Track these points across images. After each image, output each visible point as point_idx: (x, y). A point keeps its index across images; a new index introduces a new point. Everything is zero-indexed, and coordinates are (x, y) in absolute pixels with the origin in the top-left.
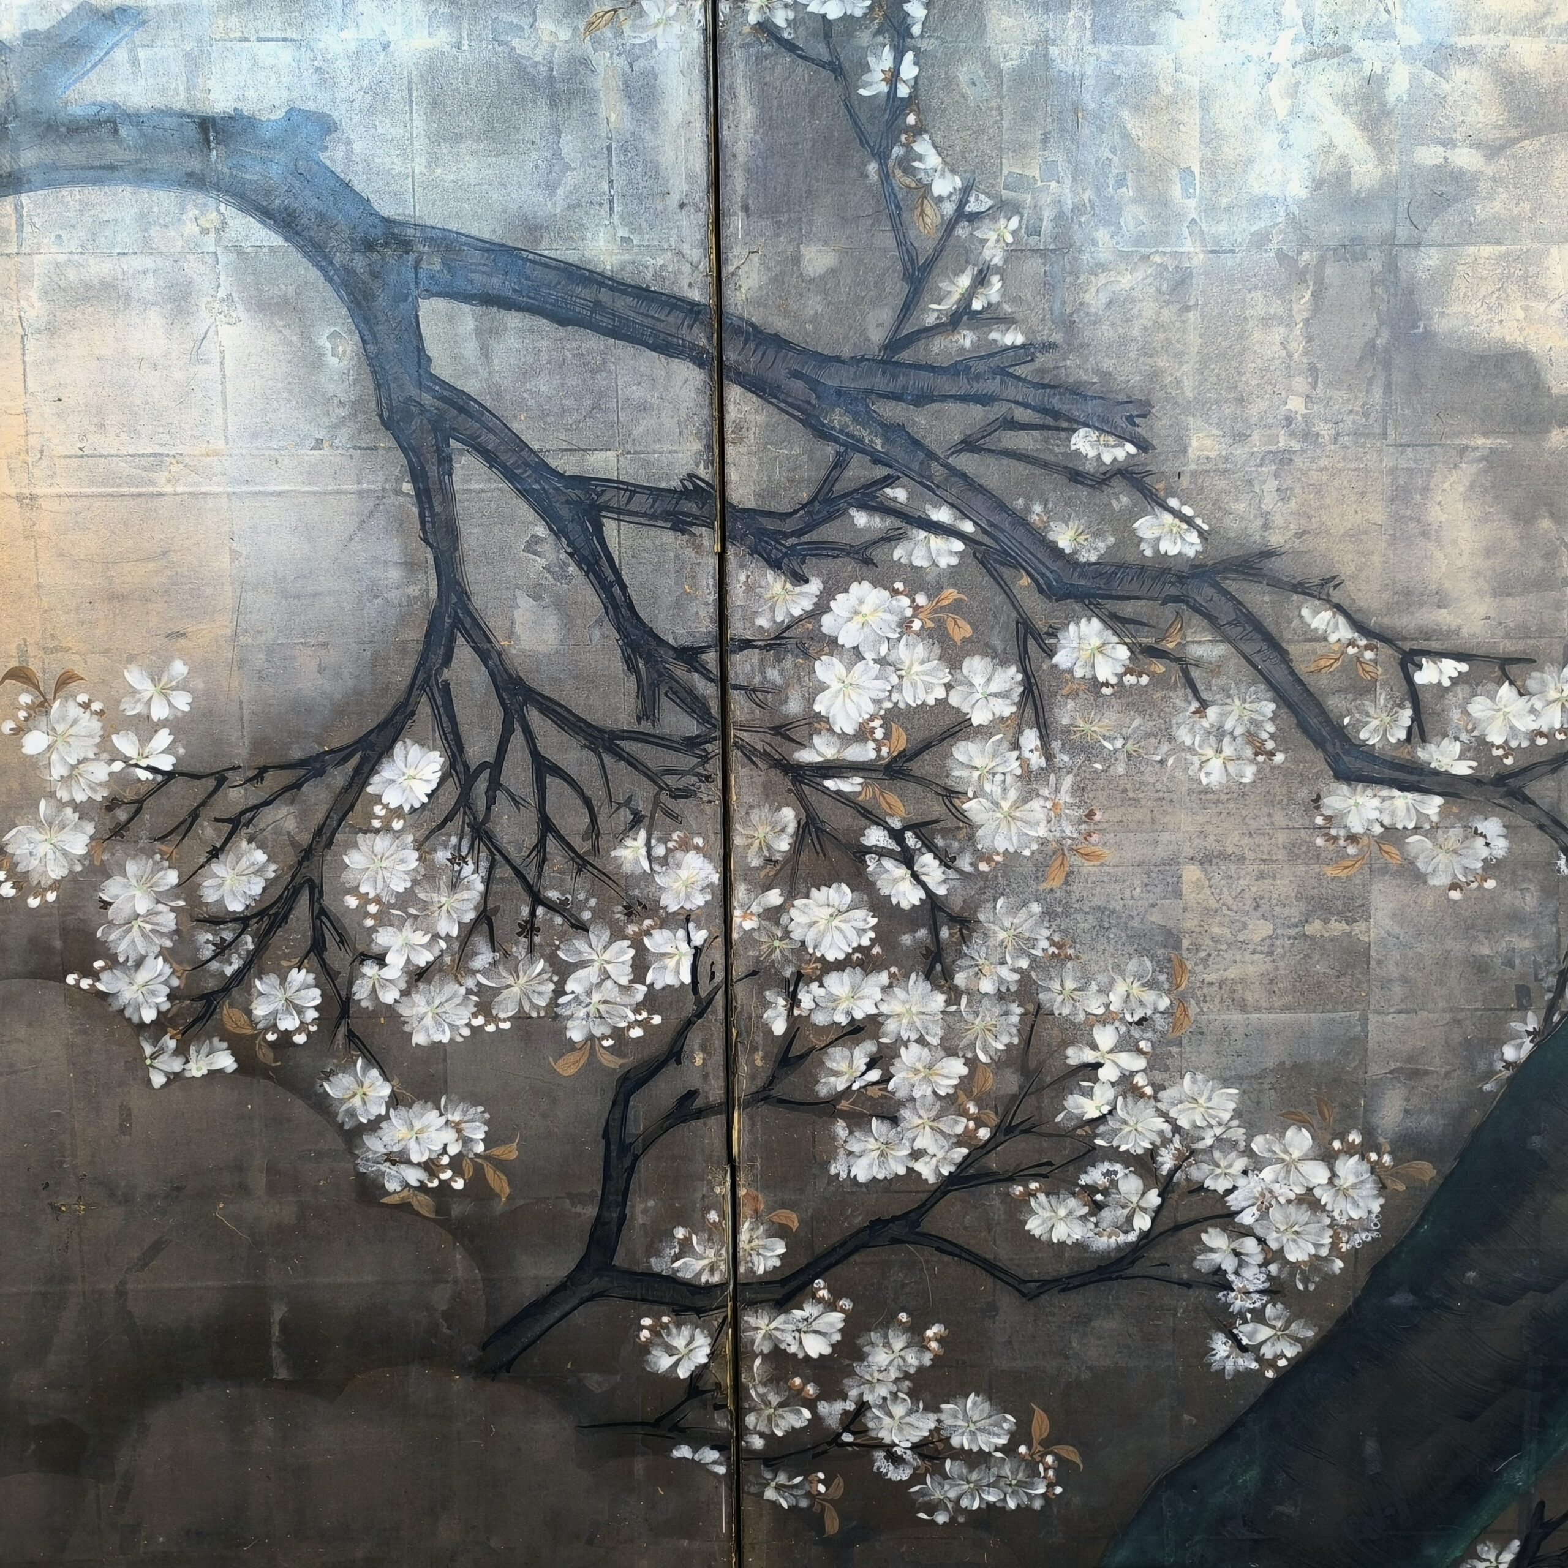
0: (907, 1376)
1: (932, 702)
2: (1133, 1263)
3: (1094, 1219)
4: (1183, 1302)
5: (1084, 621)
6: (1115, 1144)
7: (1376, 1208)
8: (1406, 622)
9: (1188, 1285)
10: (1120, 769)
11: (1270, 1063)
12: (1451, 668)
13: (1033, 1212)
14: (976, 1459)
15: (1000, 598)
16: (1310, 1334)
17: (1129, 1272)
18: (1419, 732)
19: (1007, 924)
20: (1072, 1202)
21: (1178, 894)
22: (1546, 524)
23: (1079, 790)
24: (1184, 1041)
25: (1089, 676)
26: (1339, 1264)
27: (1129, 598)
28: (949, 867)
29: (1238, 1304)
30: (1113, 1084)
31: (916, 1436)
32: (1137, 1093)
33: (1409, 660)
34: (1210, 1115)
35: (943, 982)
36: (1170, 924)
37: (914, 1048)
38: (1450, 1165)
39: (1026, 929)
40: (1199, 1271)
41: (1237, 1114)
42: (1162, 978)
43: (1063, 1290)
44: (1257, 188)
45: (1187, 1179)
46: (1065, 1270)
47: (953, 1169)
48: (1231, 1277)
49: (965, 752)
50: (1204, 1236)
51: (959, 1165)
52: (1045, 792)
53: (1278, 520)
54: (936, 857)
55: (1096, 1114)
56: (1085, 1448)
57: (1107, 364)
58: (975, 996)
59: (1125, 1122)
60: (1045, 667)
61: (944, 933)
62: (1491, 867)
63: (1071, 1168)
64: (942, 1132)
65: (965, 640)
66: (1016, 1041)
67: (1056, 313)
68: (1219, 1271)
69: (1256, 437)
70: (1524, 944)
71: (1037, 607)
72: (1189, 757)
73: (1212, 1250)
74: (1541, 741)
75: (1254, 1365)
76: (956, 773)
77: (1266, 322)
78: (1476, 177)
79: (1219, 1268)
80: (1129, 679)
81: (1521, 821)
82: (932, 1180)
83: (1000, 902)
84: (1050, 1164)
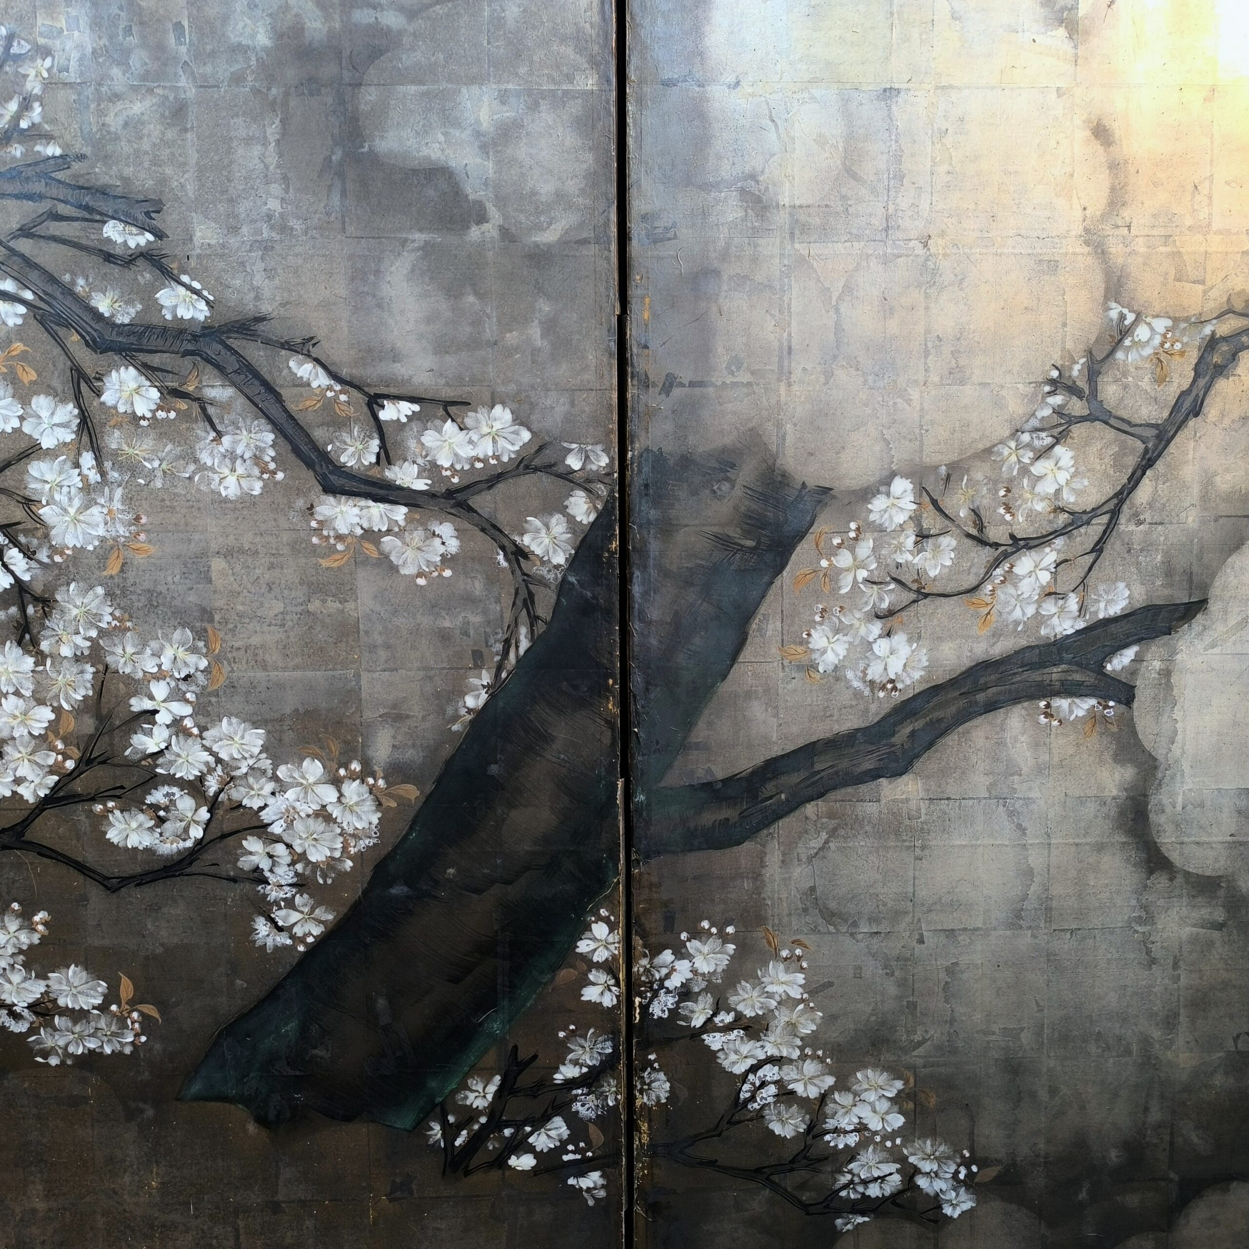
0: (21, 952)
1: (9, 430)
2: (191, 863)
3: (159, 830)
4: (232, 894)
5: (122, 369)
6: (172, 772)
7: (375, 820)
8: (372, 373)
9: (234, 880)
10: (158, 483)
11: (288, 710)
12: (406, 409)
13: (111, 825)
14: (78, 1015)
15: (57, 351)
16: (330, 917)
17: (188, 870)
18: (386, 456)
19: (79, 603)
20: (141, 817)
21: (210, 581)
22: (471, 299)
23: (128, 500)
24: (221, 693)
25: (129, 411)
26: (349, 864)
27: (156, 352)
28: (31, 559)
29: (274, 894)
30: (168, 726)
31: (31, 998)
32: (188, 734)
33: (374, 402)
34: (244, 750)
35: (31, 648)
36: (205, 603)
37: (12, 699)
38: (429, 788)
39: (93, 607)
40: (242, 869)
41: (265, 749)
42: (201, 644)
43: (138, 885)
44: (234, 39)
45: (229, 799)
46: (139, 870)
47: (47, 792)
48: (267, 874)
49: (37, 469)
50: (244, 843)
51: (52, 789)
52: (102, 501)
53: (267, 293)
54: (20, 551)
55: (156, 750)
56: (161, 1006)
57: (128, 171)
58: (57, 658)
59: (179, 755)
60: (95, 404)
61: (30, 610)
62: (447, 560)
63: (139, 791)
64: (37, 763)
65: (31, 382)
66: (90, 693)
67: (85, 132)
68: (257, 869)
69: (245, 230)
70: (476, 619)
71: (87, 359)
72: (210, 474)
73: (251, 853)
74: (479, 465)
75: (289, 942)
76: (32, 486)
77: (248, 141)
78: (401, 33)
79: (258, 867)
80: (161, 414)
81: (466, 525)
82: (31, 800)
83: (73, 586)
84: (122, 787)
